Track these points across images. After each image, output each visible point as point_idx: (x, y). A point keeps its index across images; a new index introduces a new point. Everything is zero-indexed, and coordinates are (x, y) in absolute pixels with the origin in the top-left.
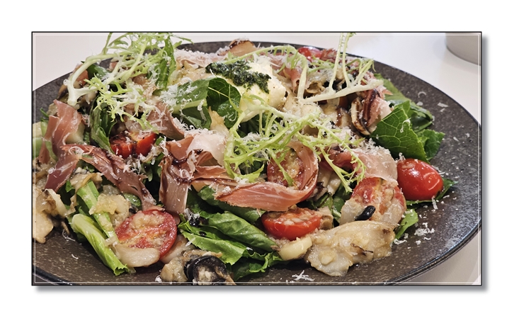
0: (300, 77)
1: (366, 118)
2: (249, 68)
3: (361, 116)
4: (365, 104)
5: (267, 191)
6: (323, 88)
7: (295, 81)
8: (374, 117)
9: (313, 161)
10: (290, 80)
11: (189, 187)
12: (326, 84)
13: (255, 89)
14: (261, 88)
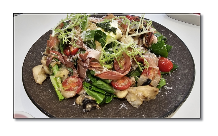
0: (127, 28)
1: (148, 42)
2: (110, 25)
3: (146, 41)
4: (149, 37)
5: (113, 74)
6: (134, 31)
7: (125, 29)
8: (151, 42)
9: (130, 61)
10: (124, 28)
11: (87, 70)
12: (136, 30)
13: (112, 33)
14: (114, 33)
